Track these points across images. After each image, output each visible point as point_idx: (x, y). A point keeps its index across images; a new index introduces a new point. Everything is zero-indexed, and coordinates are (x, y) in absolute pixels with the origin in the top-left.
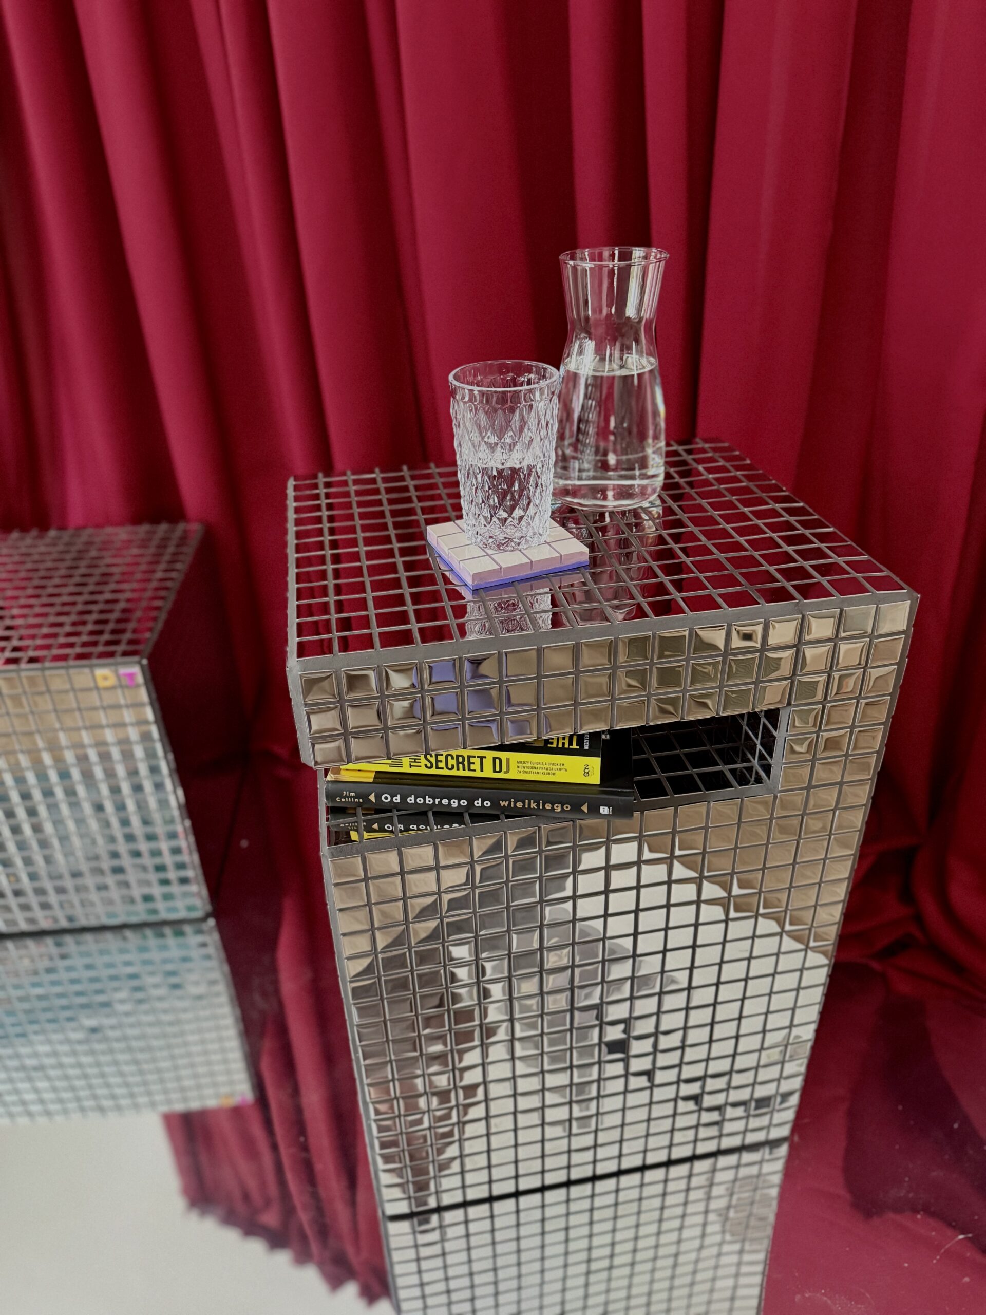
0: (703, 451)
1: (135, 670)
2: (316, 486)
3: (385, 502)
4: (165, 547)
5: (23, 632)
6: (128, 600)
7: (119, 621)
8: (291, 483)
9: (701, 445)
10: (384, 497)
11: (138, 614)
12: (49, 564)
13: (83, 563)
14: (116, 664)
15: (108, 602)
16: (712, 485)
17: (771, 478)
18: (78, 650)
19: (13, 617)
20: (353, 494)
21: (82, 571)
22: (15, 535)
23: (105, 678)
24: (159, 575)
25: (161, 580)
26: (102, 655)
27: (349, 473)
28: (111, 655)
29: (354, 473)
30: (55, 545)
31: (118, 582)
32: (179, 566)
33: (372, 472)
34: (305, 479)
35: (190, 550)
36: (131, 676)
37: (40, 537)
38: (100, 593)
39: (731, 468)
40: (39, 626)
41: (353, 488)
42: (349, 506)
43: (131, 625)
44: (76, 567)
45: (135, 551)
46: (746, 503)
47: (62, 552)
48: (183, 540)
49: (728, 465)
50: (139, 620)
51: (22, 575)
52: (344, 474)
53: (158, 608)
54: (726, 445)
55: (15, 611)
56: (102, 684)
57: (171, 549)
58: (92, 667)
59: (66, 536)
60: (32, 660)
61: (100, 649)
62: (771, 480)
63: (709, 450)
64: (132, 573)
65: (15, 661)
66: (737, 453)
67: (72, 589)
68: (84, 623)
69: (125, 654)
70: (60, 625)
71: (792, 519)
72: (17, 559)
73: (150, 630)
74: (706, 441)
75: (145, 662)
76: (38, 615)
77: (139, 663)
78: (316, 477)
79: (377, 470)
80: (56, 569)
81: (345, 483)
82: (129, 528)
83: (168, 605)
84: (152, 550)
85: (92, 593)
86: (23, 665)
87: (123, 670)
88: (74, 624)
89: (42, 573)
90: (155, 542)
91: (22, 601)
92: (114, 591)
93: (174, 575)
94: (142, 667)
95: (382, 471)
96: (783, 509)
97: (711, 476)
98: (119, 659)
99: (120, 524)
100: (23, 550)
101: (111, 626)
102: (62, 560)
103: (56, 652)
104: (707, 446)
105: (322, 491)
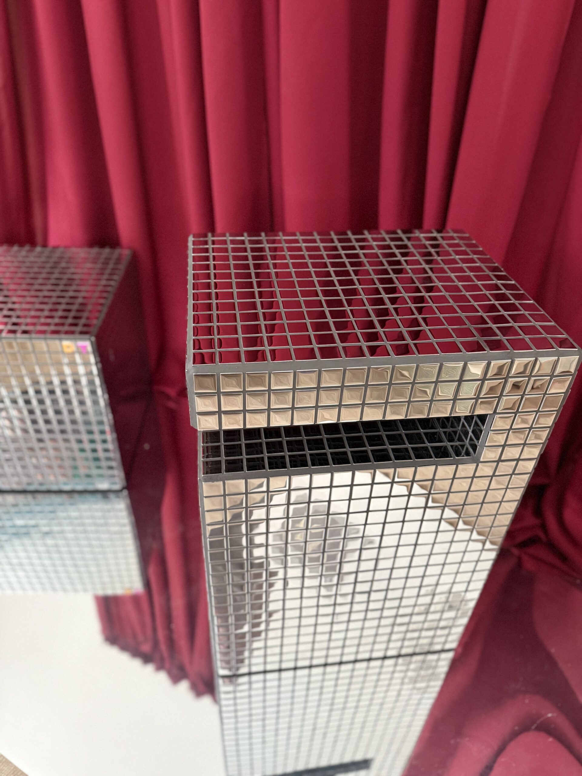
0: (452, 238)
1: (87, 344)
2: (206, 243)
3: (250, 258)
4: (107, 264)
5: (19, 313)
6: (84, 298)
7: (78, 311)
8: (191, 239)
9: (451, 234)
10: (249, 254)
11: (89, 307)
12: (36, 270)
13: (57, 271)
14: (75, 339)
15: (71, 297)
16: (458, 263)
17: (494, 261)
18: (53, 328)
19: (14, 303)
20: (230, 250)
21: (56, 275)
22: (15, 248)
23: (68, 347)
24: (103, 282)
25: (105, 286)
26: (67, 333)
27: (228, 235)
28: (73, 333)
29: (231, 235)
30: (39, 257)
31: (78, 285)
32: (116, 277)
33: (243, 236)
34: (200, 237)
35: (122, 267)
36: (84, 347)
37: (30, 251)
38: (67, 291)
39: (470, 253)
40: (29, 310)
41: (230, 246)
42: (227, 258)
43: (85, 314)
44: (52, 273)
45: (89, 265)
46: (479, 278)
47: (44, 262)
48: (118, 261)
49: (468, 250)
50: (91, 311)
51: (20, 275)
52: (224, 235)
53: (102, 304)
54: (467, 235)
55: (15, 299)
56: (66, 350)
57: (111, 266)
58: (61, 339)
59: (47, 251)
60: (25, 332)
61: (66, 328)
62: (494, 263)
63: (456, 238)
64: (87, 280)
65: (14, 332)
66: (474, 242)
67: (49, 287)
68: (56, 310)
69: (82, 333)
70: (42, 310)
71: (508, 292)
72: (16, 264)
73: (97, 318)
74: (455, 231)
75: (93, 339)
76: (28, 303)
77: (90, 339)
78: (206, 236)
79: (245, 234)
80: (40, 273)
81: (225, 242)
82: (86, 250)
83: (108, 302)
84: (99, 266)
85: (62, 291)
86: (19, 335)
87: (81, 343)
88: (51, 310)
89: (32, 275)
90: (101, 260)
91: (19, 293)
92: (76, 291)
93: (112, 283)
94: (92, 343)
95: (249, 236)
96: (502, 284)
97: (457, 257)
98: (77, 336)
99: (80, 246)
100: (21, 259)
101: (72, 314)
102: (44, 268)
103: (39, 328)
104: (455, 235)
105: (210, 246)
